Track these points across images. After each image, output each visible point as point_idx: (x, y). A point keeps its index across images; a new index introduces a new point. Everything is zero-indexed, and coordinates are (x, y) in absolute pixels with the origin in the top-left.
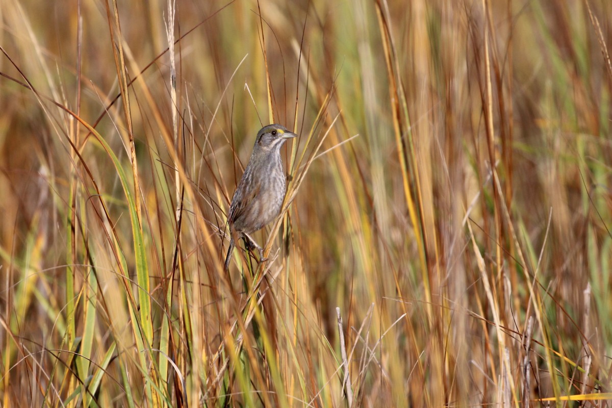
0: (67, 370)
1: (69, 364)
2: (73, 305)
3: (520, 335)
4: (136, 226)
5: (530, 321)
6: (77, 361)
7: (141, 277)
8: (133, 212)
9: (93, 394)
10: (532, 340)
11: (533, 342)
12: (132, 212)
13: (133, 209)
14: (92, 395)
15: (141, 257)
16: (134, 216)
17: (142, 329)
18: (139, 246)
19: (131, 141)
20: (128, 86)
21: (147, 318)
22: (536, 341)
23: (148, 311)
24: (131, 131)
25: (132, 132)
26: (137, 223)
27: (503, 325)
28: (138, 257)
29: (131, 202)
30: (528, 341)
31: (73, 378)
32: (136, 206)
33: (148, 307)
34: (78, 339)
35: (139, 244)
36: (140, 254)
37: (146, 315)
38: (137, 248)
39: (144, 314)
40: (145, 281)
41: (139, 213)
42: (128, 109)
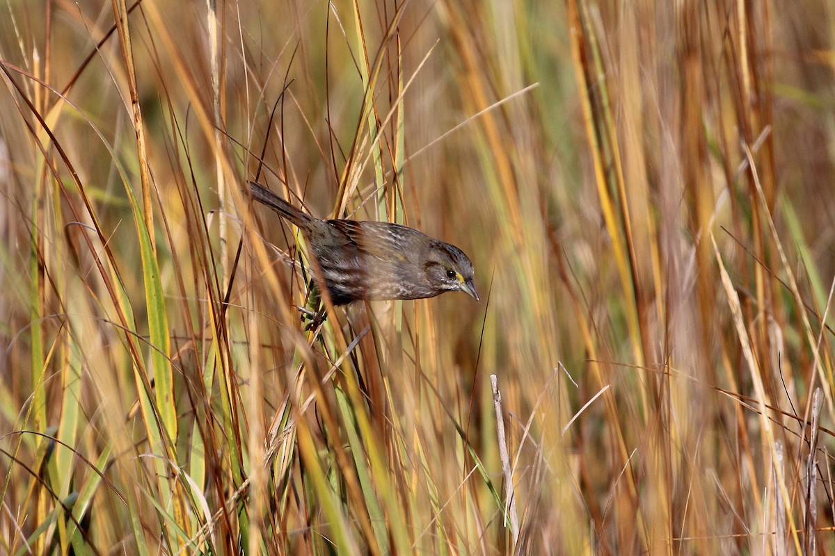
0: (33, 481)
1: (37, 471)
2: (42, 362)
3: (799, 420)
4: (147, 245)
5: (816, 396)
6: (49, 467)
7: (155, 330)
8: (141, 221)
9: (79, 521)
10: (819, 428)
11: (821, 431)
12: (139, 221)
13: (140, 217)
14: (76, 523)
15: (155, 298)
16: (143, 229)
17: (159, 416)
18: (152, 280)
19: (134, 102)
20: (129, 12)
21: (167, 398)
22: (826, 431)
23: (168, 387)
24: (134, 86)
25: (137, 88)
26: (148, 240)
27: (769, 404)
28: (151, 297)
29: (136, 204)
30: (814, 429)
31: (43, 495)
32: (145, 212)
33: (167, 379)
34: (52, 430)
35: (151, 275)
36: (153, 292)
37: (165, 393)
38: (149, 282)
39: (161, 391)
40: (163, 338)
41: (150, 222)
42: (129, 50)
